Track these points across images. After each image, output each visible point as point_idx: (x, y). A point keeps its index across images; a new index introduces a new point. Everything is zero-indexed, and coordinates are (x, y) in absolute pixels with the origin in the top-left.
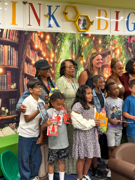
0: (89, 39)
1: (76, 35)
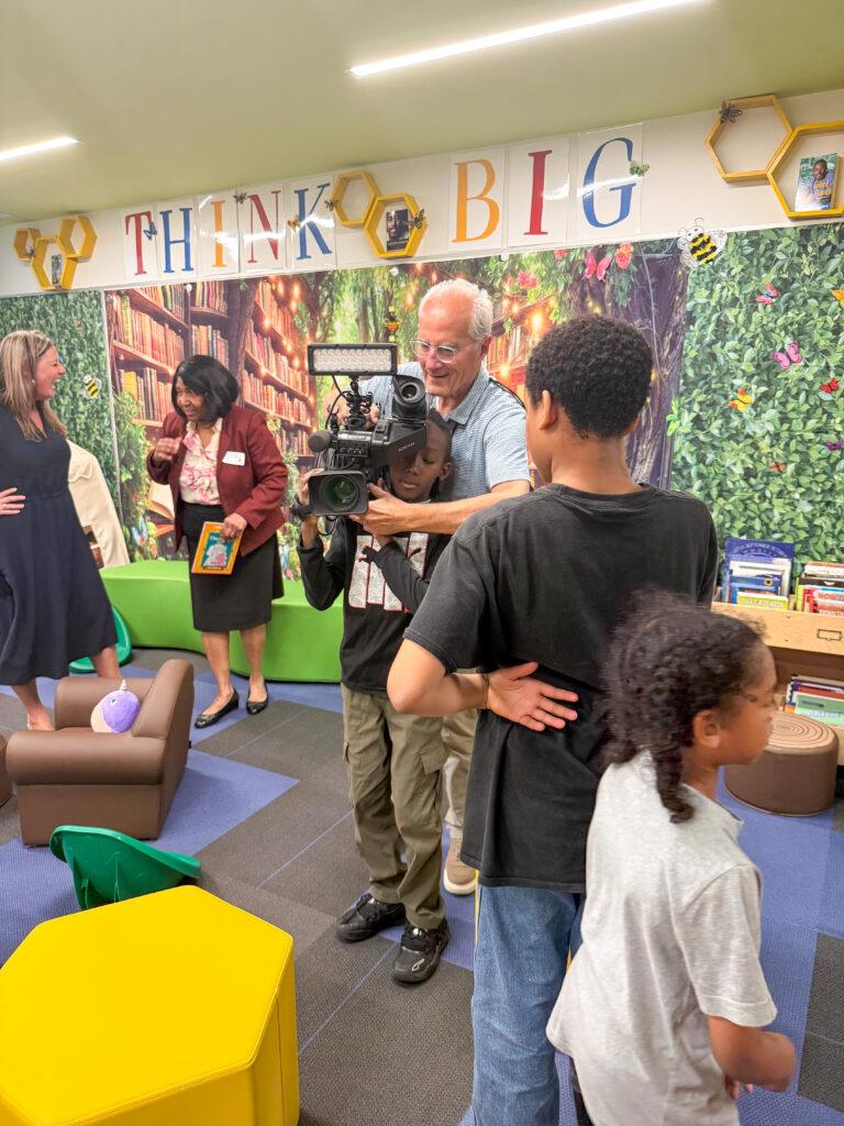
0: (417, 282)
1: (376, 273)
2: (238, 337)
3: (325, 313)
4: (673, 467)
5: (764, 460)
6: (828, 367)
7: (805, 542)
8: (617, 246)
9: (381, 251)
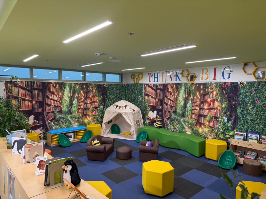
0: (195, 86)
1: (188, 84)
2: (165, 92)
3: (179, 89)
4: (238, 118)
5: (254, 118)
6: (264, 103)
7: (262, 132)
8: (228, 82)
9: (189, 81)
